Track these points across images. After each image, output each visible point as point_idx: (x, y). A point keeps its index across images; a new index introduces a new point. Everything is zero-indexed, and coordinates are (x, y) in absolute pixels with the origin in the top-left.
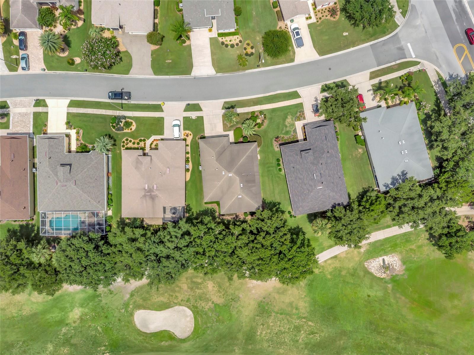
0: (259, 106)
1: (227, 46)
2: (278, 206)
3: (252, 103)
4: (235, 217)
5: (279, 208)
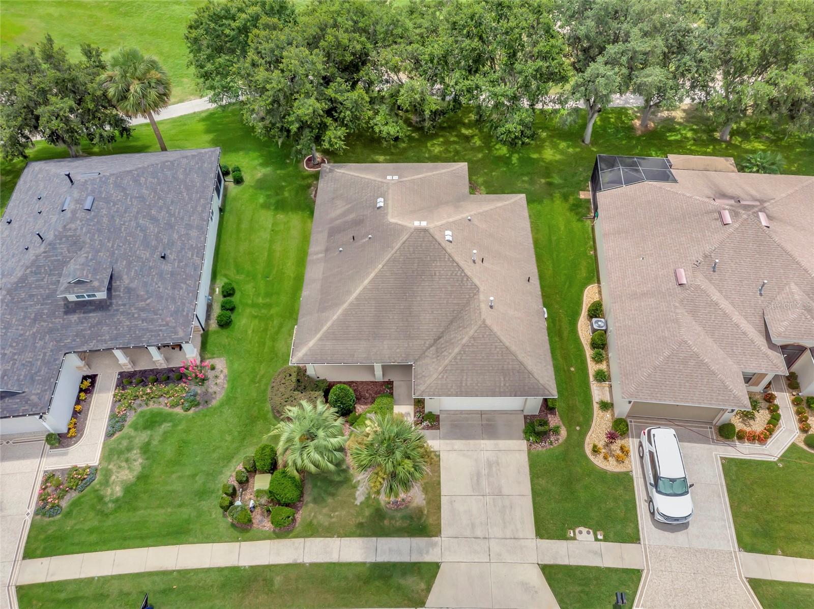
2: (272, 201)
5: (269, 197)
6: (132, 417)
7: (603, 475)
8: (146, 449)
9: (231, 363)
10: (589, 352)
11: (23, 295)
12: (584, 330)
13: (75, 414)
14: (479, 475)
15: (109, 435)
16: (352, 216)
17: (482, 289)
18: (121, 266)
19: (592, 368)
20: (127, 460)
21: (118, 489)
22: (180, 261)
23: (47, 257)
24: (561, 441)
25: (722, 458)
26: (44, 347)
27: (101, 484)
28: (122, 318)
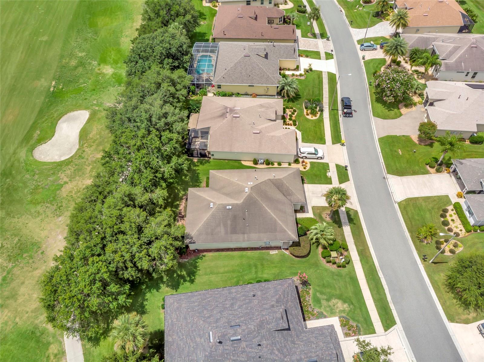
0: (358, 258)
1: (443, 216)
2: (188, 279)
3: (361, 248)
4: (181, 214)
5: (185, 281)
6: (317, 309)
8: (328, 300)
15: (325, 317)
17: (268, 178)
25: (303, 143)
27: (345, 313)
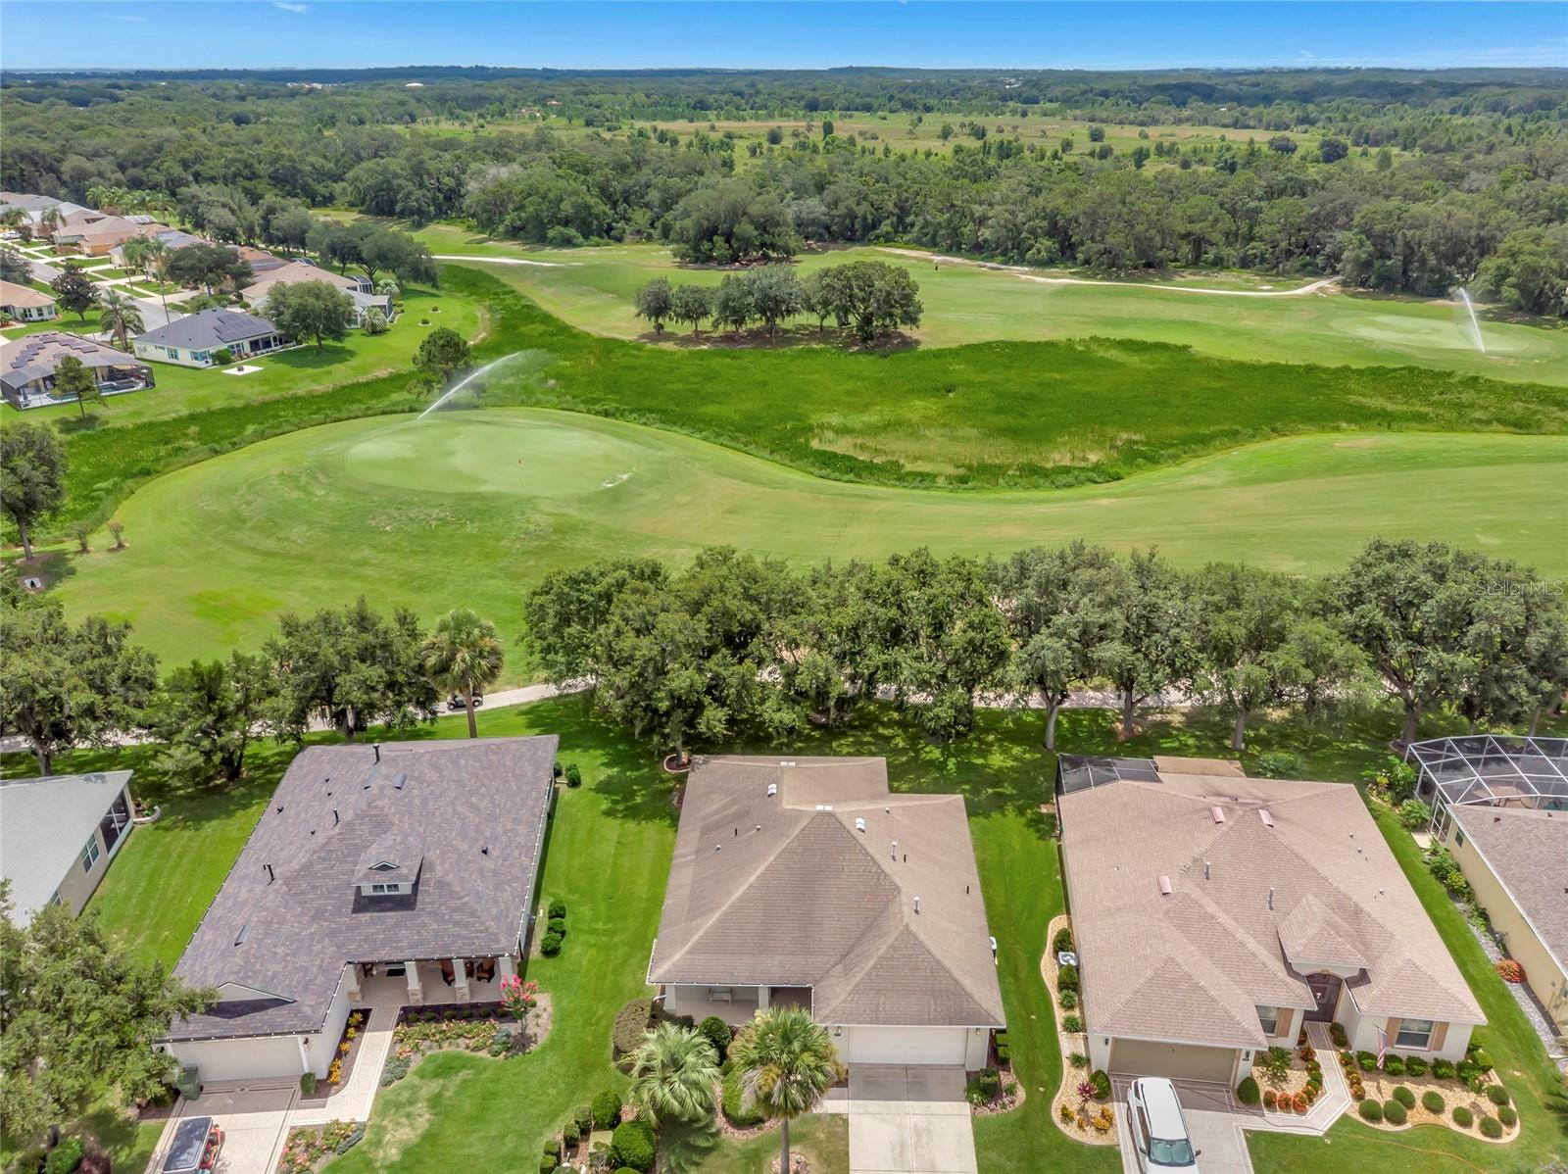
2: (619, 808)
6: (417, 1062)
7: (1077, 1149)
8: (435, 1102)
9: (557, 1002)
10: (1055, 997)
11: (304, 886)
12: (1049, 970)
13: (339, 1054)
14: (903, 1145)
15: (385, 1083)
16: (733, 809)
17: (904, 890)
18: (433, 855)
19: (1060, 1015)
20: (408, 1116)
21: (394, 1151)
22: (505, 860)
23: (341, 840)
24: (1017, 1104)
25: (1246, 1131)
26: (322, 952)
27: (371, 1144)
28: (428, 920)
